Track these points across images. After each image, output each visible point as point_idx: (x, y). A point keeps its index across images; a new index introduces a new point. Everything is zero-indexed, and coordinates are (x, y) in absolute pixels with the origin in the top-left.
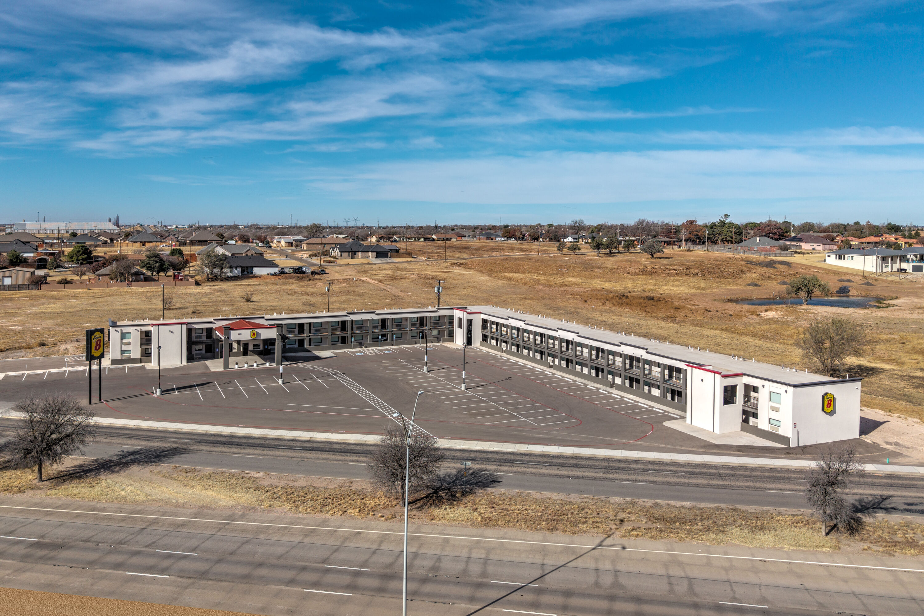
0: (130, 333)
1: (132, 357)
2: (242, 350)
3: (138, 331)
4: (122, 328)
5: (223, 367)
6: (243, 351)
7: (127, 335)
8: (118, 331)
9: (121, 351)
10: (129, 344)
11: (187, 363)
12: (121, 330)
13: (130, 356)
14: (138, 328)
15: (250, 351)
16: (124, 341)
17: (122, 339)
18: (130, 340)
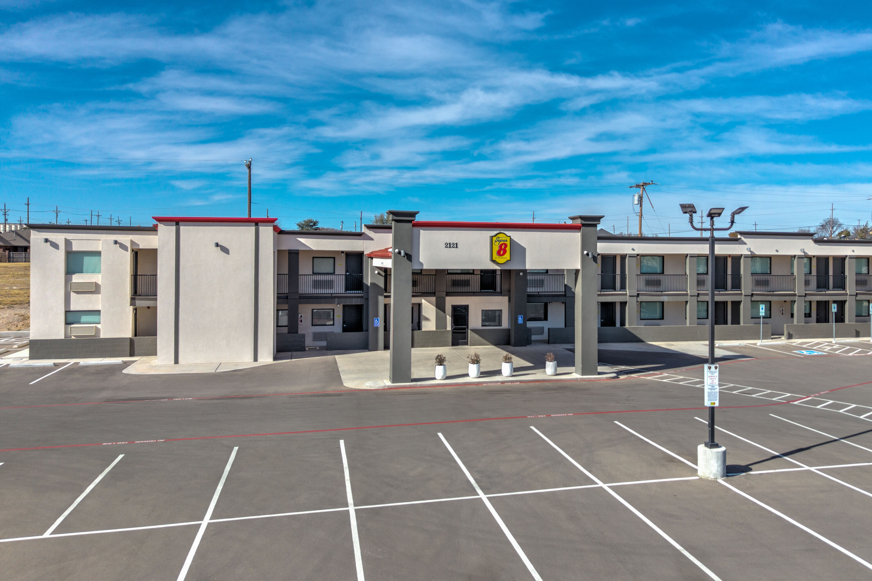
0: (98, 254)
1: (102, 336)
2: (449, 328)
3: (123, 247)
4: (70, 236)
5: (388, 374)
6: (455, 332)
7: (87, 260)
8: (55, 246)
9: (67, 312)
10: (95, 289)
11: (275, 359)
12: (68, 243)
13: (98, 330)
14: (125, 239)
15: (474, 331)
16: (76, 278)
17: (69, 272)
18: (97, 278)
